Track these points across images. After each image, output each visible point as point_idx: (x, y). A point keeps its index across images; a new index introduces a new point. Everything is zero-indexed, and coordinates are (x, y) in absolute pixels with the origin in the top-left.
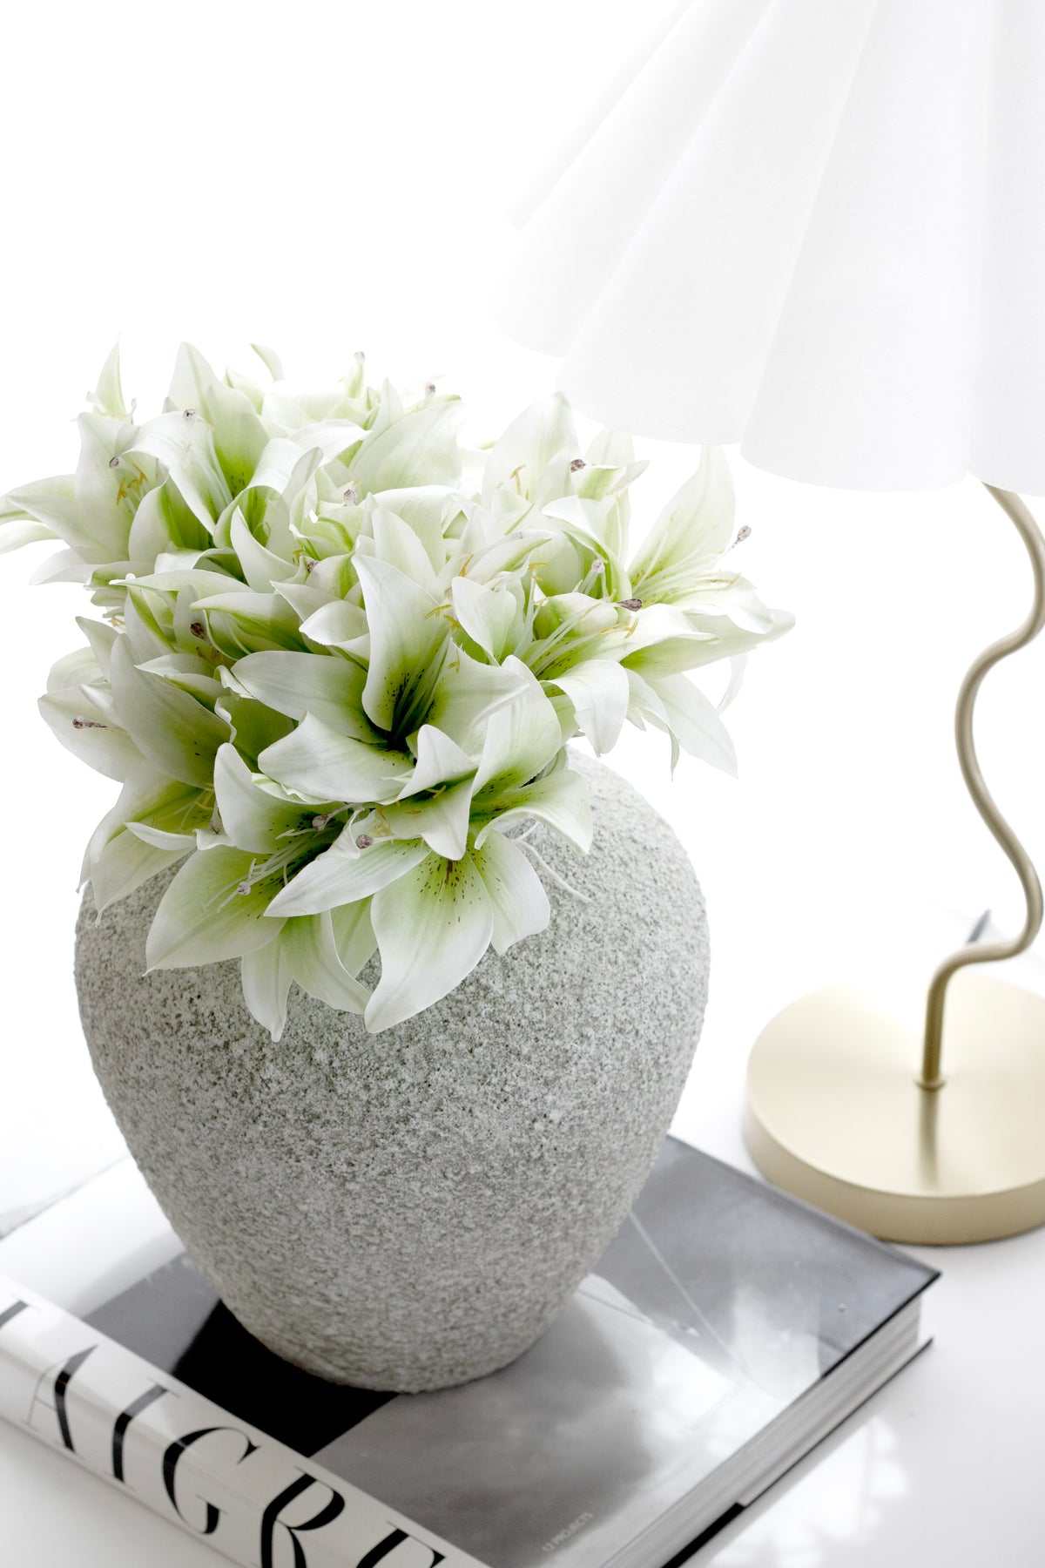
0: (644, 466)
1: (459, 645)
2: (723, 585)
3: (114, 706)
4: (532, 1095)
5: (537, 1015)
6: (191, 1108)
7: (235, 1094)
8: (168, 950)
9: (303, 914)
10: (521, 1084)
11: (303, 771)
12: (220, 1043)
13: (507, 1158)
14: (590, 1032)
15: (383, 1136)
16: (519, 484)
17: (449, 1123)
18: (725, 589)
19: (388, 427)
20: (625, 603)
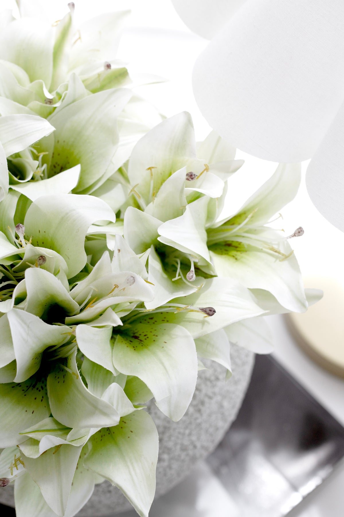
2: (280, 256)
16: (152, 174)
18: (283, 260)
19: (74, 101)
20: (204, 310)
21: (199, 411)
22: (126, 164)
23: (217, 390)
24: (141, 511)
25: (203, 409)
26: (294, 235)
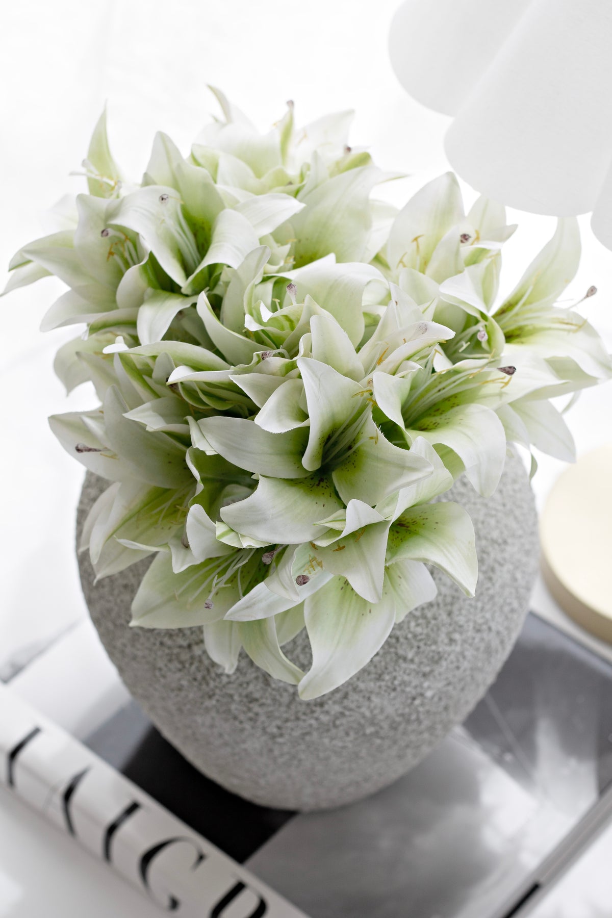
0: (515, 227)
1: (378, 427)
2: (573, 327)
3: (106, 433)
4: (413, 684)
5: (419, 630)
6: (162, 680)
7: (195, 679)
8: (148, 610)
9: (253, 619)
10: (406, 678)
11: (255, 523)
12: (185, 643)
13: (393, 722)
14: (457, 636)
15: (304, 714)
16: (418, 247)
17: (353, 706)
18: (575, 331)
19: (316, 187)
20: (503, 370)
21: (490, 579)
22: (384, 249)
23: (507, 555)
24: (466, 589)
25: (495, 577)
26: (587, 296)
